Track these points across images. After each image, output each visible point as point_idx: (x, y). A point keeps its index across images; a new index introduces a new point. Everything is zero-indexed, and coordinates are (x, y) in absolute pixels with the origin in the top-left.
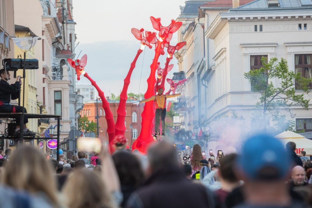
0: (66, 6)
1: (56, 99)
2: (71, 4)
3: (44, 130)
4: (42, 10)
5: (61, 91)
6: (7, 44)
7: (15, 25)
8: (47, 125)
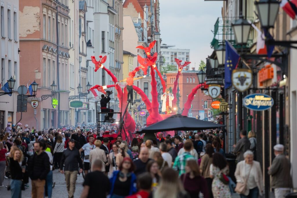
0: (154, 25)
1: (145, 87)
2: (158, 20)
3: (138, 106)
4: (138, 38)
5: (148, 83)
6: (119, 67)
7: (124, 51)
8: (139, 103)
